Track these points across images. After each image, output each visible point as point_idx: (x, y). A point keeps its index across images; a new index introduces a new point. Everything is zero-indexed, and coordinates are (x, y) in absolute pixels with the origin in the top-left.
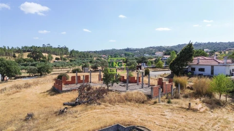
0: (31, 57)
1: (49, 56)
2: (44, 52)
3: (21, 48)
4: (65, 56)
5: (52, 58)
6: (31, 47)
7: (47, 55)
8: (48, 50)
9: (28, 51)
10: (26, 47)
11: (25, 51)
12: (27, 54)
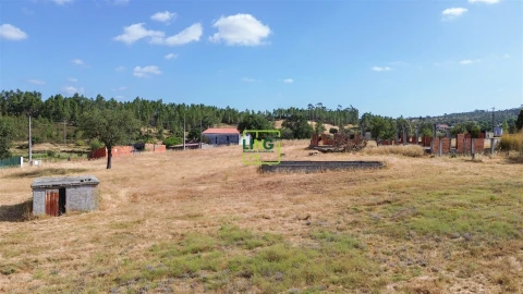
0: (288, 126)
1: (318, 126)
2: (311, 119)
3: (272, 112)
4: (351, 126)
5: (324, 129)
6: (289, 111)
7: (314, 123)
8: (318, 116)
9: (283, 118)
10: (280, 111)
11: (277, 118)
12: (281, 122)
